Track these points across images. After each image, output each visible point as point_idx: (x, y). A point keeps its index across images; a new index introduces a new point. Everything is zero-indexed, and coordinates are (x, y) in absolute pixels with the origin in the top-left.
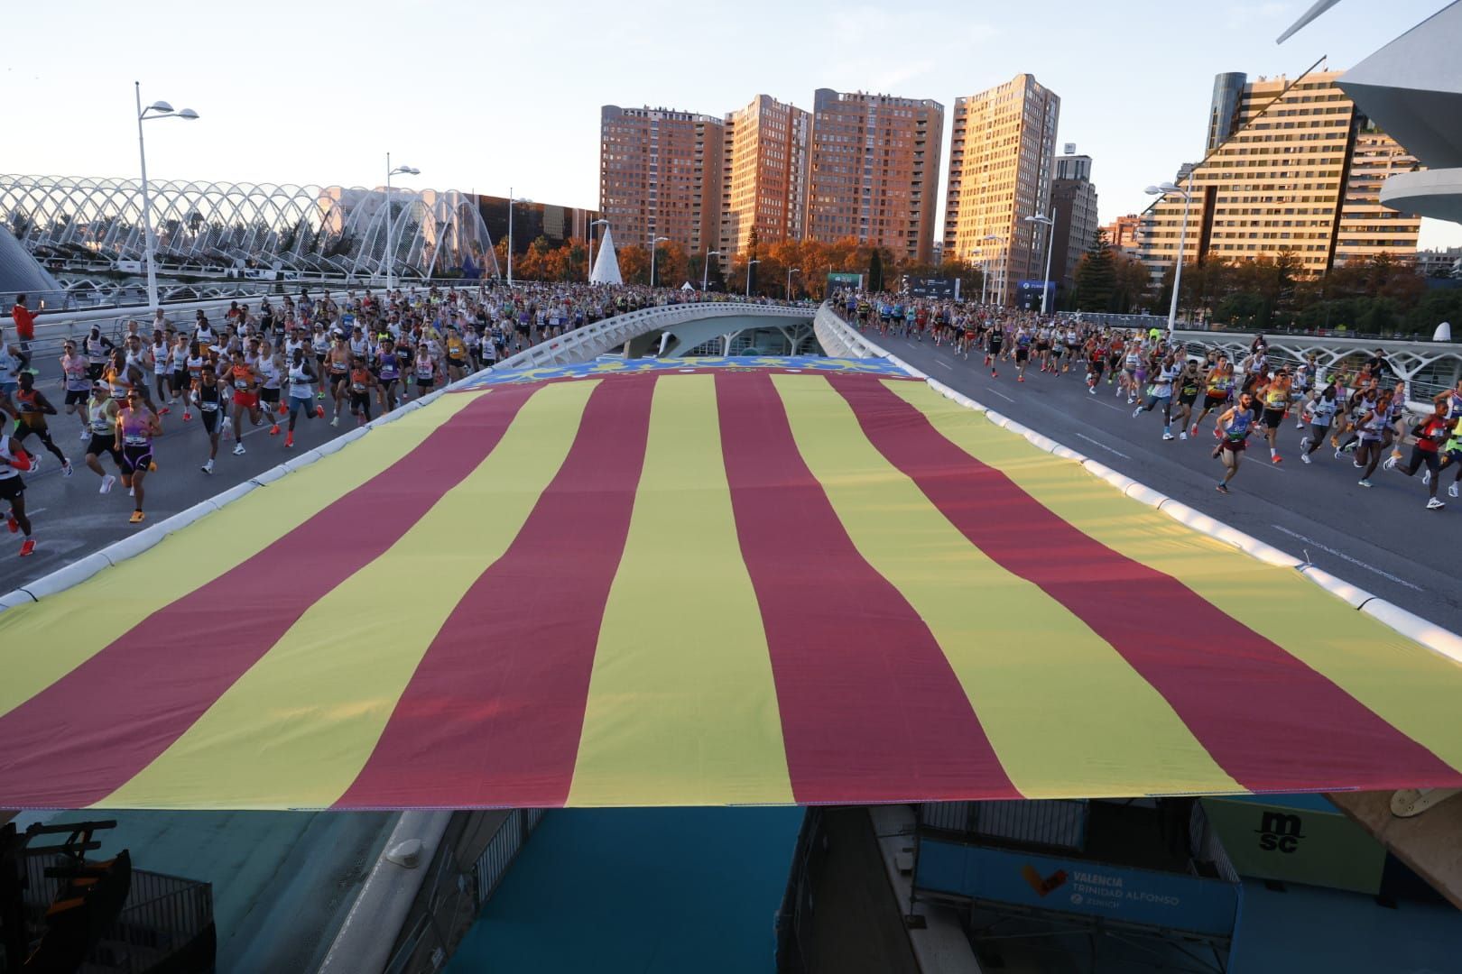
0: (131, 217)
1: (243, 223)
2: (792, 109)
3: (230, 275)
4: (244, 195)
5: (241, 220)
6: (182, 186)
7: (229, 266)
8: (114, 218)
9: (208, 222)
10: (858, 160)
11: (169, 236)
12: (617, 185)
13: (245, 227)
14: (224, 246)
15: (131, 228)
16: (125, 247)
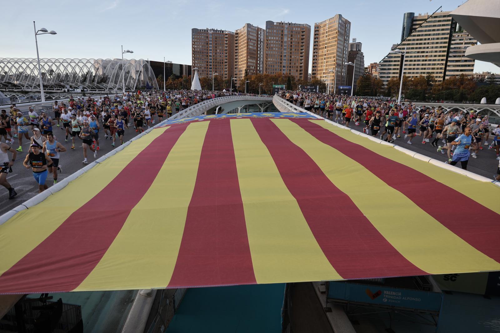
0: (28, 72)
2: (258, 28)
3: (65, 92)
4: (68, 63)
5: (67, 72)
6: (46, 60)
7: (64, 88)
8: (22, 72)
9: (56, 73)
10: (282, 46)
11: (42, 78)
12: (198, 56)
13: (69, 74)
14: (62, 81)
15: (28, 75)
16: (27, 82)
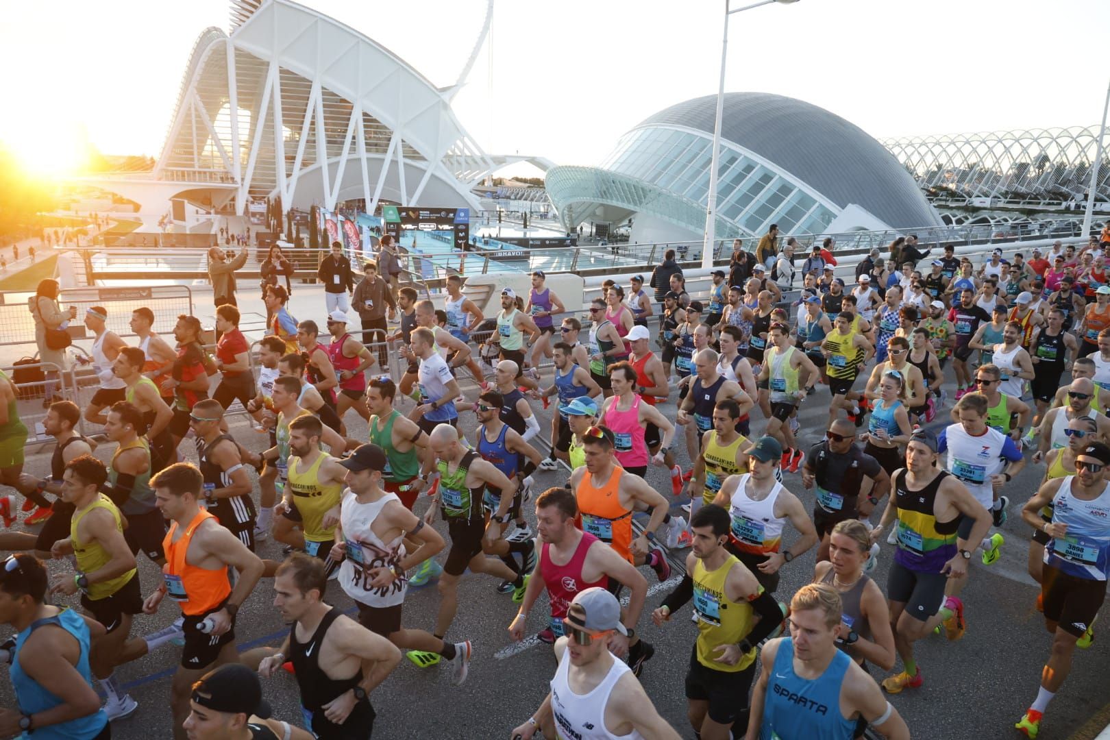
0: (989, 164)
1: (1086, 162)
3: (1067, 210)
4: (1072, 137)
5: (1084, 160)
6: (1017, 135)
7: (1066, 200)
8: (975, 164)
9: (1055, 163)
11: (1017, 176)
13: (1087, 165)
14: (1065, 182)
15: (987, 172)
16: (980, 186)
